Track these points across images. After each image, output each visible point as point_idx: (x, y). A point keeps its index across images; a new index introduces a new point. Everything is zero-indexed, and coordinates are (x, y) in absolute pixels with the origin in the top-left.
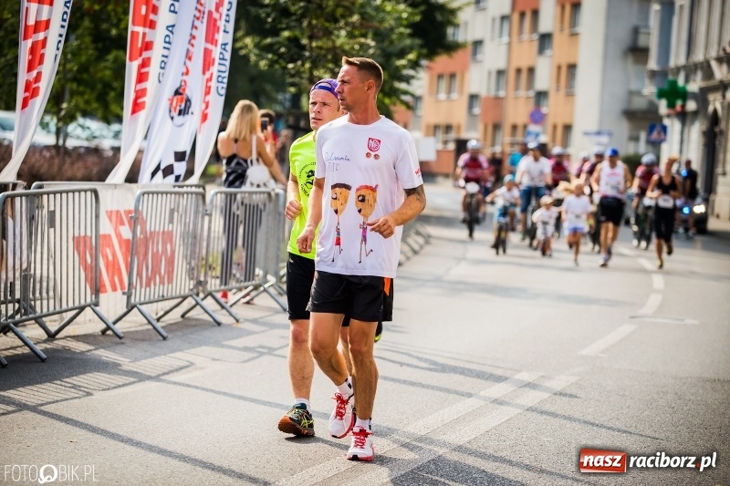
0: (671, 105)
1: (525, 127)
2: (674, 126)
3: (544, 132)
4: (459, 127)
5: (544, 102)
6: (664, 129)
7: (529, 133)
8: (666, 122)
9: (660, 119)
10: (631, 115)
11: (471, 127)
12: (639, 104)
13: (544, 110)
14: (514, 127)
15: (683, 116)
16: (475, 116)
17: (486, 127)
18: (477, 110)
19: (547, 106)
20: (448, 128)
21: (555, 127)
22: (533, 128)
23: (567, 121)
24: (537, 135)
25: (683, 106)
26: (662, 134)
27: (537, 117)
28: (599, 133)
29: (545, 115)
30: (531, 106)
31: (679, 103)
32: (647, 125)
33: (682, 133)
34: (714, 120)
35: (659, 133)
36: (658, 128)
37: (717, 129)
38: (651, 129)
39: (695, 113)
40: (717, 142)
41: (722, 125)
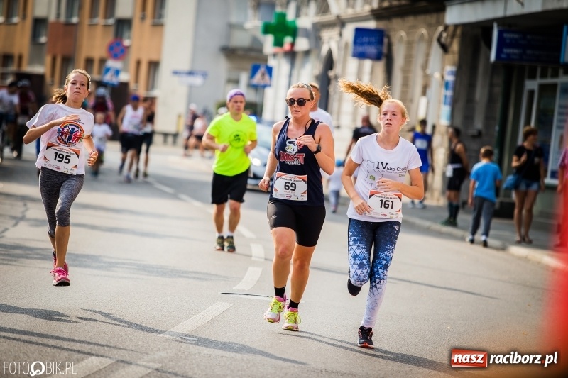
0: (279, 43)
1: (103, 61)
2: (280, 66)
3: (126, 69)
4: (20, 58)
5: (126, 34)
6: (270, 70)
7: (108, 70)
8: (272, 62)
9: (265, 59)
10: (230, 52)
11: (36, 58)
12: (241, 40)
13: (126, 42)
14: (89, 62)
15: (292, 55)
16: (43, 44)
17: (54, 60)
18: (43, 39)
19: (129, 38)
20: (7, 59)
21: (138, 63)
22: (111, 63)
23: (154, 57)
24: (117, 72)
25: (293, 44)
26: (267, 77)
27: (118, 50)
28: (191, 73)
29: (128, 47)
30: (110, 38)
31: (288, 40)
32: (249, 65)
33: (290, 76)
34: (329, 63)
35: (263, 75)
36: (262, 69)
37: (331, 74)
38: (255, 70)
39: (307, 53)
40: (331, 89)
41: (337, 69)
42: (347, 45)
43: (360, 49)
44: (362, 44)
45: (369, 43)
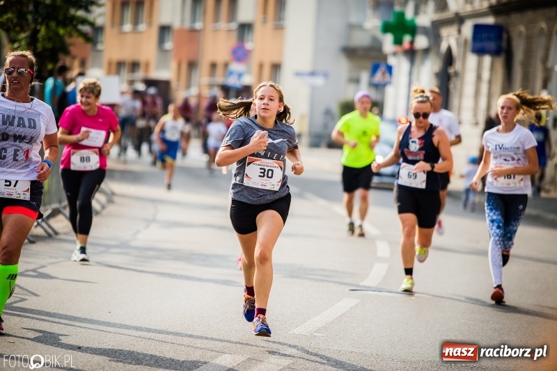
0: (398, 42)
1: (226, 65)
2: (400, 65)
3: (249, 72)
4: (147, 65)
5: (248, 37)
6: (390, 69)
7: (231, 73)
8: (392, 61)
9: (385, 58)
10: (351, 53)
11: (162, 64)
12: (360, 40)
13: (249, 45)
14: (213, 66)
15: (411, 53)
16: (167, 51)
17: (179, 65)
18: (169, 45)
19: (252, 41)
20: (135, 66)
21: (261, 66)
22: (236, 67)
23: (276, 59)
24: (240, 75)
25: (412, 43)
26: (387, 75)
27: (240, 54)
28: (313, 74)
29: (250, 52)
30: (233, 41)
31: (407, 39)
32: (369, 65)
33: (410, 74)
34: (449, 59)
35: (383, 74)
36: (383, 68)
37: (451, 71)
38: (375, 69)
39: (426, 51)
40: (451, 86)
41: (458, 66)
42: (466, 41)
43: (479, 45)
44: (481, 40)
45: (489, 39)
